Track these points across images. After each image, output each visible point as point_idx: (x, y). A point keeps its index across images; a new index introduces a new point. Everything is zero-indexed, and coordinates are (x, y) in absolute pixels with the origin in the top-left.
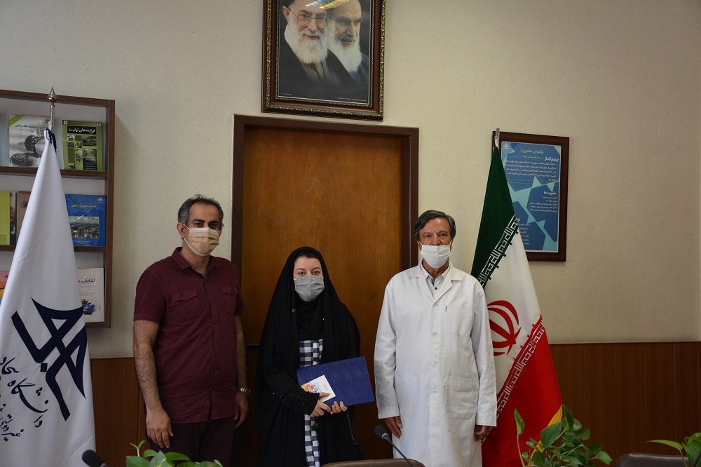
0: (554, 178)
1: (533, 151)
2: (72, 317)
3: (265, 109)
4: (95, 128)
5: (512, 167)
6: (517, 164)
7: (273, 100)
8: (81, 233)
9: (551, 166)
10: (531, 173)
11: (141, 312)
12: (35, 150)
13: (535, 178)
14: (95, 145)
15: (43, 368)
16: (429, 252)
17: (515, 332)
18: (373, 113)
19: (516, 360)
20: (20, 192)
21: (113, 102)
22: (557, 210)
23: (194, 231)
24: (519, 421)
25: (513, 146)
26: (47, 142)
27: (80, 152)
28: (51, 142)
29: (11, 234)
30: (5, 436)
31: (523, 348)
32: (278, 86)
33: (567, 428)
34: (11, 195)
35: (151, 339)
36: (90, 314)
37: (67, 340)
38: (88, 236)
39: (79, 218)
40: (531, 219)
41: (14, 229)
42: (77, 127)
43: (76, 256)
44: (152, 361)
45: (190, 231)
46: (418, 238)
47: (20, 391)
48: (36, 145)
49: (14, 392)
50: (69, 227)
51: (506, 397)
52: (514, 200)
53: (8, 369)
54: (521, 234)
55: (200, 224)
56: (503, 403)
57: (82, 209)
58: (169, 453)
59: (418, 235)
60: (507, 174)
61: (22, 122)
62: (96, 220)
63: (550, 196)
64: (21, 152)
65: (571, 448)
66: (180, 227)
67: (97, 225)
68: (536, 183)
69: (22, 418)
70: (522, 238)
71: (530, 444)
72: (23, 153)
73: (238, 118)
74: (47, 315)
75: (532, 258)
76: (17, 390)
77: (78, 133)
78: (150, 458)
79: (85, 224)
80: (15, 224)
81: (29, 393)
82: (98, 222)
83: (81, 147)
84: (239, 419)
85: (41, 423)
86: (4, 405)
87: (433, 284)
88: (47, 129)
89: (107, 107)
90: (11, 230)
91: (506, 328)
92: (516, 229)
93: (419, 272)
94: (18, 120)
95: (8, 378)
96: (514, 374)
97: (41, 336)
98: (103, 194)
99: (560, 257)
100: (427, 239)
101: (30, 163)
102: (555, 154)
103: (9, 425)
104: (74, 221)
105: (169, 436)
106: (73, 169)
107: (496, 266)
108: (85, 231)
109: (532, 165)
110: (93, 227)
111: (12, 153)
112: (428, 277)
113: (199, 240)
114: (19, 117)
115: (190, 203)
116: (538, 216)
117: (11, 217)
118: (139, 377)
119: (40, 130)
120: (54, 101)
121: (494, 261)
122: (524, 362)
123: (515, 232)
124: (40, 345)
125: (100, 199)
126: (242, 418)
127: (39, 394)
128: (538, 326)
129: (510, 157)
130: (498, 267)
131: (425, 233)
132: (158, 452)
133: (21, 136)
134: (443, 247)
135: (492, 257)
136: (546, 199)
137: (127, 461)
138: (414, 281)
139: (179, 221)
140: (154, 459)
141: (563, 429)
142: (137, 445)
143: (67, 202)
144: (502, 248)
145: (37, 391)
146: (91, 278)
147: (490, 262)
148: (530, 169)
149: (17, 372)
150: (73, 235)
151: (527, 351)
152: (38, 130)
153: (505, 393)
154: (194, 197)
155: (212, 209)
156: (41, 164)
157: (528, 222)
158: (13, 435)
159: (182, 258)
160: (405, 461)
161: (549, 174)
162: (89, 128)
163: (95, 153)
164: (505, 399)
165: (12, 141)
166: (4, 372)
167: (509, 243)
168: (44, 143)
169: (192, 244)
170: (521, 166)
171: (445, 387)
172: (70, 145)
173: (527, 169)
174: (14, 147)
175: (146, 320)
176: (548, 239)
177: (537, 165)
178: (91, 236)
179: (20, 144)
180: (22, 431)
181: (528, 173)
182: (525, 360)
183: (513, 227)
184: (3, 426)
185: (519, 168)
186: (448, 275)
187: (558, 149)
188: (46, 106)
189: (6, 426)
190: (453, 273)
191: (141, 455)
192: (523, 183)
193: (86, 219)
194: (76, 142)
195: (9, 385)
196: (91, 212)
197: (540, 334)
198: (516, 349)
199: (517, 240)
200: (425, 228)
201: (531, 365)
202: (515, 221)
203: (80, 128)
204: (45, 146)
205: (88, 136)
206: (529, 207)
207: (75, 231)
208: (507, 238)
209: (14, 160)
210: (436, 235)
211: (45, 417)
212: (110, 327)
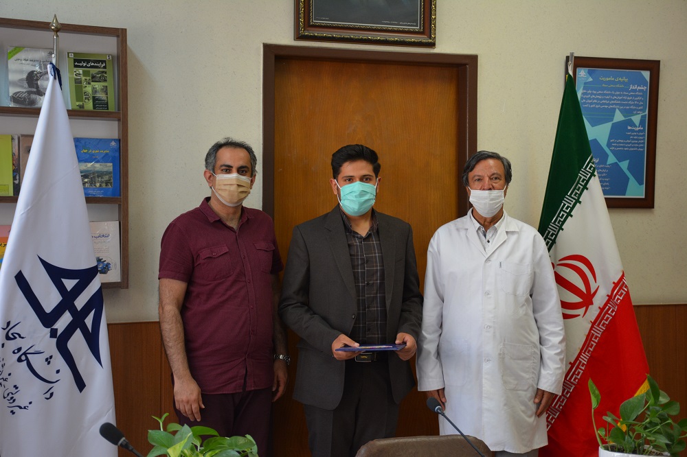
0: (641, 110)
1: (615, 78)
2: (85, 276)
3: (299, 37)
4: (105, 61)
5: (590, 99)
6: (595, 95)
7: (308, 25)
8: (92, 182)
9: (637, 96)
10: (612, 104)
11: (166, 270)
12: (37, 87)
13: (617, 111)
14: (105, 81)
15: (53, 333)
16: (479, 198)
17: (593, 291)
18: (424, 39)
19: (593, 324)
20: (23, 136)
21: (124, 31)
22: (643, 147)
23: (222, 177)
24: (594, 393)
25: (590, 73)
26: (51, 78)
27: (89, 89)
28: (55, 78)
29: (14, 183)
30: (12, 409)
31: (602, 309)
32: (313, 9)
33: (651, 401)
34: (13, 139)
35: (178, 300)
36: (105, 273)
37: (80, 303)
38: (100, 186)
39: (89, 165)
40: (612, 159)
41: (17, 177)
42: (84, 61)
43: (88, 208)
44: (179, 325)
45: (217, 178)
46: (467, 182)
47: (27, 359)
48: (39, 82)
49: (20, 360)
50: (79, 175)
51: (583, 366)
52: (590, 137)
53: (12, 334)
54: (599, 177)
55: (228, 169)
56: (579, 373)
57: (93, 155)
58: (195, 427)
59: (467, 179)
60: (583, 107)
61: (22, 55)
62: (109, 167)
63: (636, 131)
64: (23, 89)
65: (657, 425)
66: (208, 175)
67: (110, 173)
68: (619, 117)
69: (30, 390)
70: (601, 182)
71: (608, 419)
72: (24, 90)
73: (267, 48)
74: (56, 274)
75: (612, 204)
76: (23, 358)
77: (86, 67)
78: (174, 433)
79: (97, 172)
80: (18, 172)
81: (37, 362)
82: (111, 169)
83: (89, 84)
84: (277, 390)
85: (52, 394)
86: (10, 374)
87: (485, 236)
88: (51, 63)
89: (118, 36)
90: (14, 178)
91: (582, 287)
92: (594, 171)
93: (468, 223)
94: (17, 53)
95: (12, 345)
96: (591, 340)
97: (50, 298)
98: (116, 137)
99: (647, 203)
100: (477, 183)
101: (33, 102)
102: (641, 81)
103: (15, 396)
104: (85, 168)
105: (201, 408)
106: (82, 109)
107: (569, 214)
108: (97, 179)
109: (613, 95)
110: (106, 175)
111: (12, 91)
112: (479, 229)
113: (227, 187)
114: (18, 49)
115: (218, 147)
116: (620, 156)
117: (13, 164)
118: (165, 343)
119: (43, 64)
120: (57, 30)
121: (567, 208)
122: (603, 325)
123: (593, 175)
124: (48, 307)
125: (113, 143)
126: (281, 389)
127: (49, 363)
128: (619, 284)
129: (587, 86)
130: (572, 216)
131: (475, 176)
132: (183, 425)
133: (21, 72)
134: (495, 193)
135: (565, 205)
136: (631, 135)
137: (149, 435)
138: (463, 233)
139: (206, 167)
140: (178, 433)
141: (647, 402)
142: (160, 418)
143: (76, 146)
144: (576, 193)
145: (47, 360)
146: (104, 233)
147: (562, 210)
148: (610, 100)
149: (23, 338)
150: (84, 184)
151: (607, 313)
152: (40, 65)
153: (580, 362)
154: (222, 141)
155: (242, 153)
156: (44, 103)
157: (608, 163)
158: (20, 407)
159: (210, 209)
160: (462, 437)
161: (634, 105)
162: (98, 62)
163: (105, 90)
164: (581, 369)
165: (13, 77)
166: (8, 338)
167: (585, 187)
168: (48, 79)
169: (220, 192)
170: (600, 97)
171: (500, 354)
172: (78, 82)
173: (607, 100)
174: (14, 84)
175: (172, 278)
176: (632, 183)
177: (620, 95)
178: (104, 185)
179: (21, 80)
180: (30, 403)
181: (608, 104)
182: (604, 324)
183: (590, 169)
184: (9, 398)
185: (597, 99)
186: (502, 226)
187: (646, 74)
188: (48, 36)
189: (12, 398)
190: (508, 223)
191: (165, 429)
192: (603, 116)
193: (98, 166)
194: (83, 78)
195: (14, 352)
196: (103, 158)
197: (622, 293)
198: (593, 311)
199: (595, 184)
200: (474, 170)
201: (611, 330)
202: (592, 162)
203: (88, 61)
204: (49, 83)
205: (97, 70)
206: (609, 145)
207: (86, 180)
208: (583, 181)
209: (15, 98)
210: (487, 179)
211: (57, 388)
212: (127, 287)
